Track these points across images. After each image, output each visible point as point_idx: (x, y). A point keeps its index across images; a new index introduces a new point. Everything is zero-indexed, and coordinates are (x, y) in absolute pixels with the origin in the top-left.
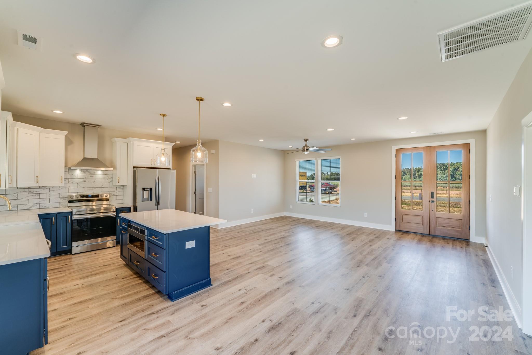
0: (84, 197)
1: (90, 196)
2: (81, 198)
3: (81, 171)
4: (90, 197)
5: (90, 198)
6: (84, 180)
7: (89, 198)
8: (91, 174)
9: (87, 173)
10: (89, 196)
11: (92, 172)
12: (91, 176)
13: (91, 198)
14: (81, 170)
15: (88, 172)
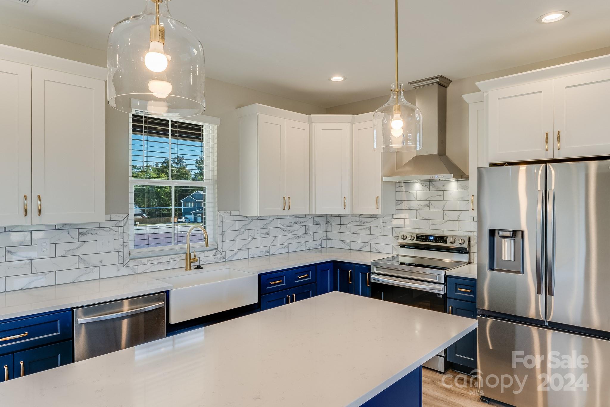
0: (421, 239)
1: (432, 238)
2: (416, 241)
3: (422, 184)
4: (431, 240)
5: (431, 242)
6: (427, 202)
7: (429, 242)
8: (438, 190)
9: (432, 188)
10: (430, 238)
11: (439, 184)
12: (438, 195)
13: (433, 242)
14: (422, 182)
15: (433, 185)
